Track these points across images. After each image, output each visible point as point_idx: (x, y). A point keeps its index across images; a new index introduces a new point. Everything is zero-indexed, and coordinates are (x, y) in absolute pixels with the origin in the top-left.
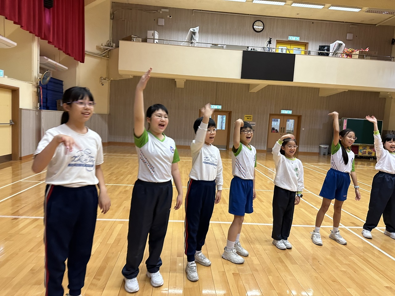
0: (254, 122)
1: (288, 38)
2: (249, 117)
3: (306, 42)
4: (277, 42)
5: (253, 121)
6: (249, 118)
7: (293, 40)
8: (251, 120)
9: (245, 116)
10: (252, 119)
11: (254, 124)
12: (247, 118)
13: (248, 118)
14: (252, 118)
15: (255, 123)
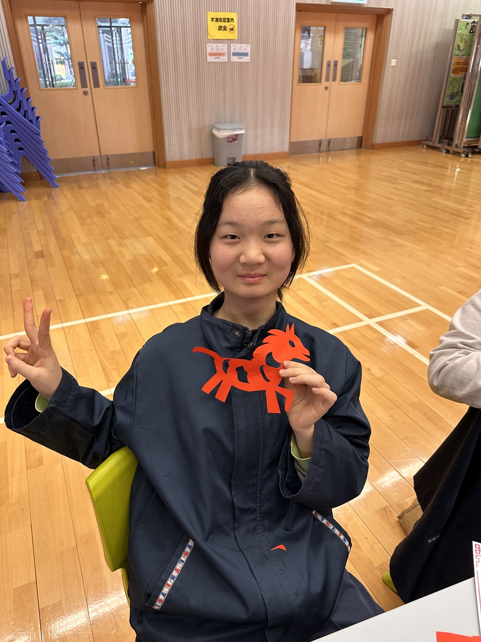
0: (244, 46)
2: (224, 20)
5: (241, 40)
6: (225, 29)
8: (234, 35)
9: (211, 15)
10: (236, 29)
11: (246, 54)
12: (220, 28)
13: (223, 24)
14: (235, 24)
15: (246, 48)
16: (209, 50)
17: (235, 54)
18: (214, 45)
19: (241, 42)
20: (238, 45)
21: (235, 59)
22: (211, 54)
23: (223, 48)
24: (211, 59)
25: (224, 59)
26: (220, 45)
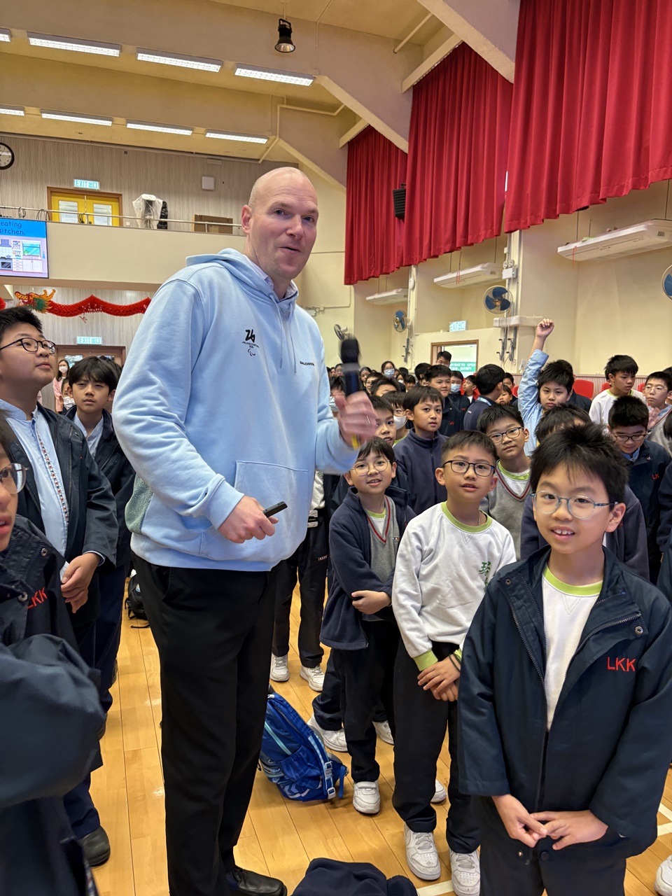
1: (72, 183)
3: (114, 192)
4: (51, 192)
7: (85, 187)
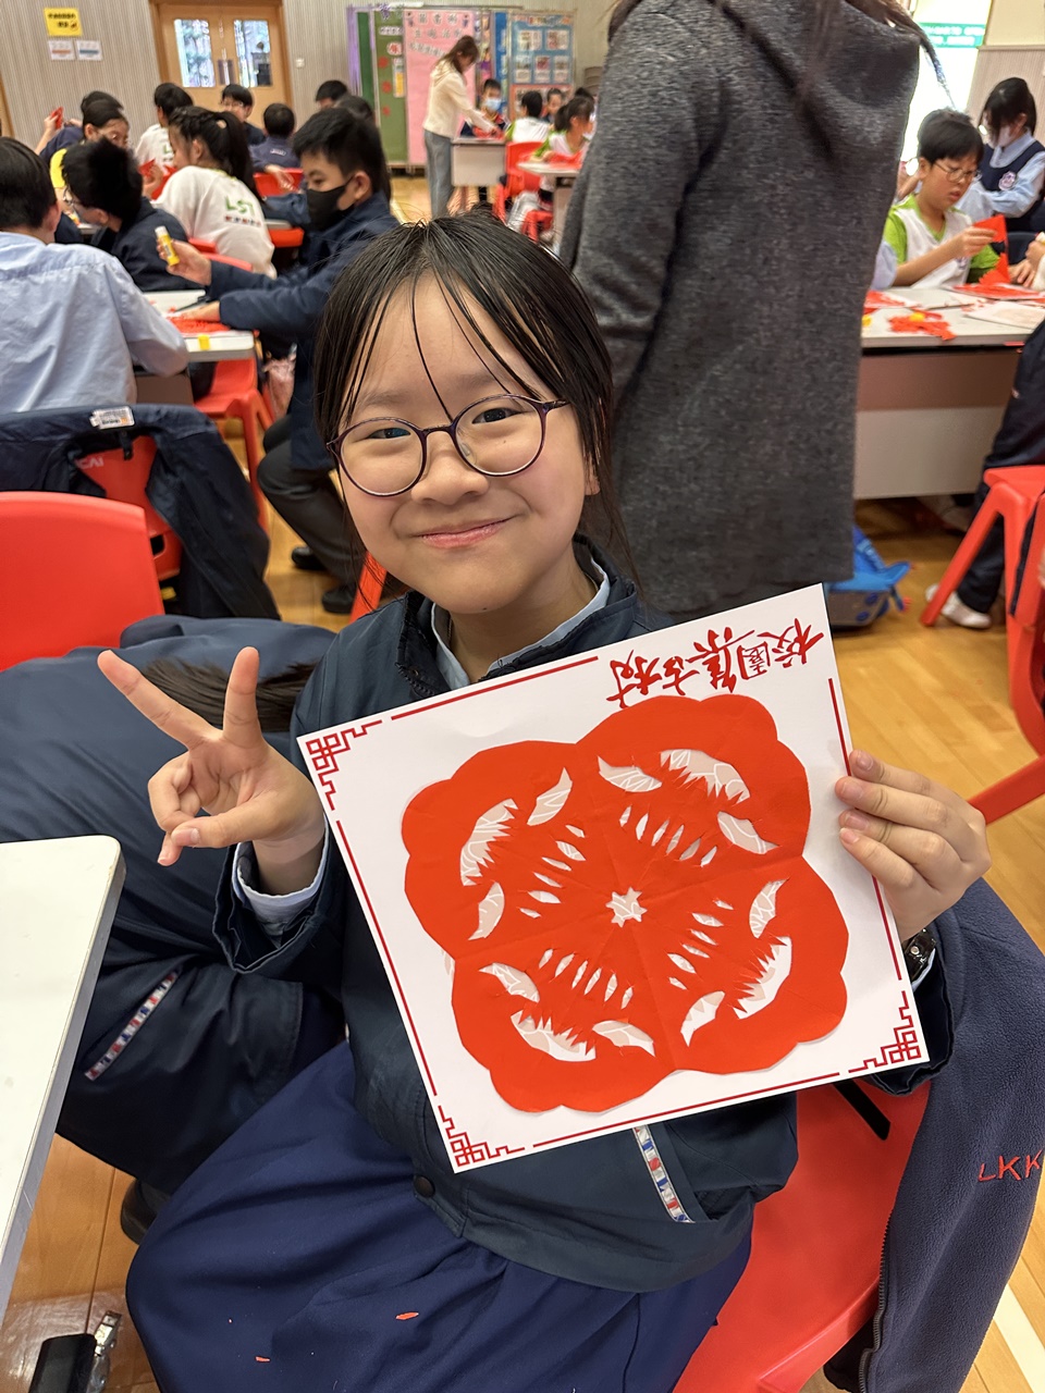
0: (92, 43)
2: (64, 16)
5: (87, 36)
6: (66, 25)
8: (78, 32)
9: (47, 11)
10: (79, 24)
11: (96, 52)
12: (60, 24)
13: (63, 20)
14: (77, 19)
15: (94, 45)
16: (51, 47)
17: (82, 52)
18: (58, 43)
19: (88, 39)
20: (85, 43)
21: (82, 57)
22: (55, 52)
23: (67, 45)
24: (54, 57)
25: (70, 57)
26: (64, 43)
